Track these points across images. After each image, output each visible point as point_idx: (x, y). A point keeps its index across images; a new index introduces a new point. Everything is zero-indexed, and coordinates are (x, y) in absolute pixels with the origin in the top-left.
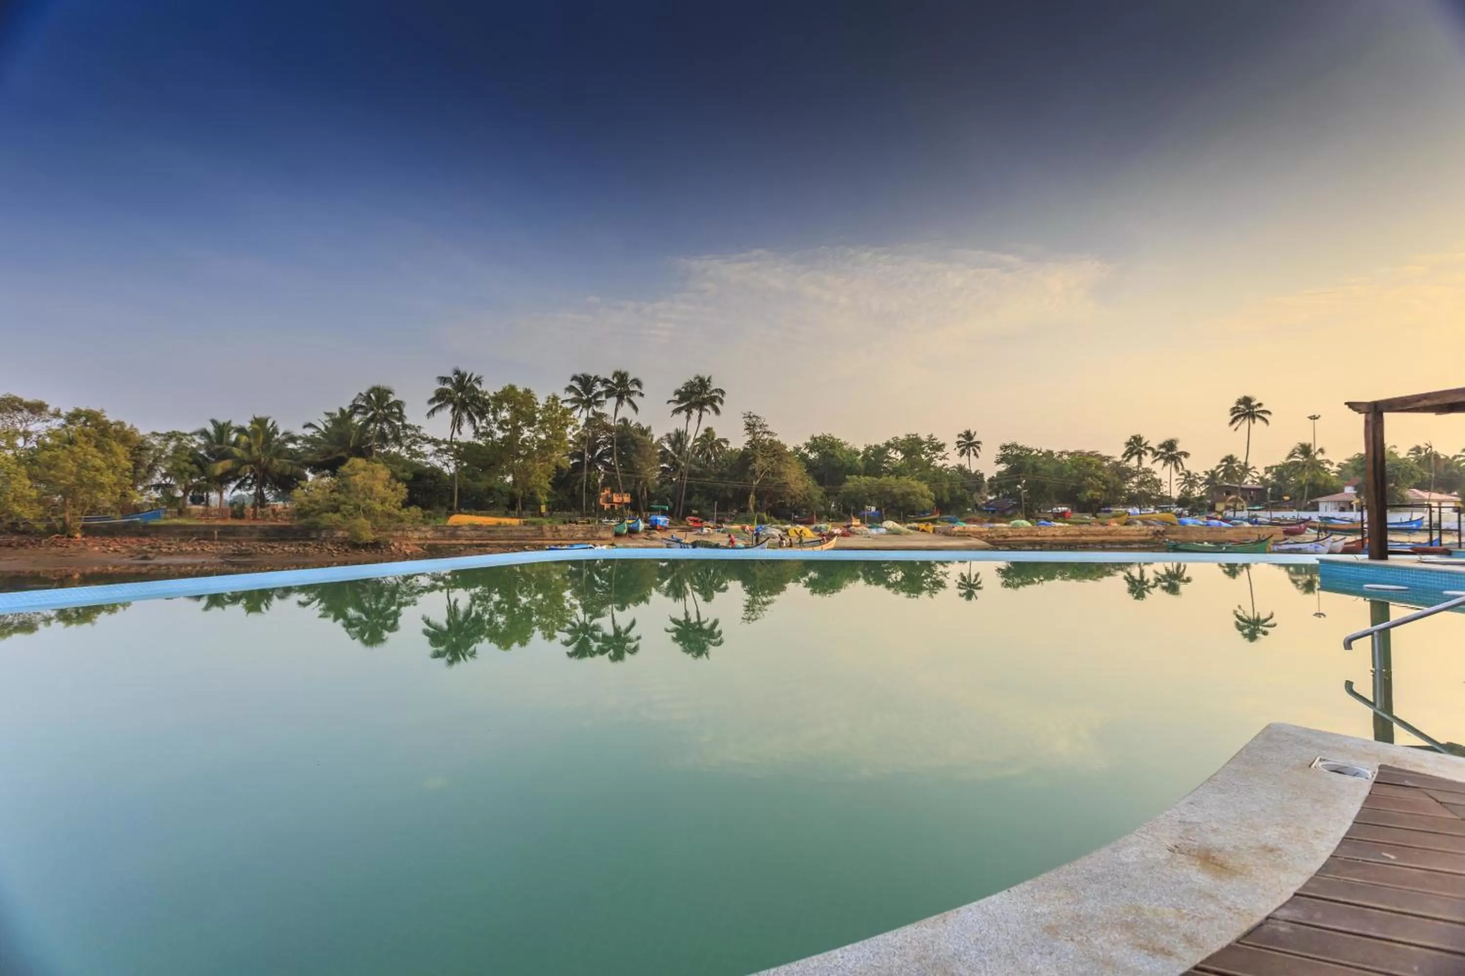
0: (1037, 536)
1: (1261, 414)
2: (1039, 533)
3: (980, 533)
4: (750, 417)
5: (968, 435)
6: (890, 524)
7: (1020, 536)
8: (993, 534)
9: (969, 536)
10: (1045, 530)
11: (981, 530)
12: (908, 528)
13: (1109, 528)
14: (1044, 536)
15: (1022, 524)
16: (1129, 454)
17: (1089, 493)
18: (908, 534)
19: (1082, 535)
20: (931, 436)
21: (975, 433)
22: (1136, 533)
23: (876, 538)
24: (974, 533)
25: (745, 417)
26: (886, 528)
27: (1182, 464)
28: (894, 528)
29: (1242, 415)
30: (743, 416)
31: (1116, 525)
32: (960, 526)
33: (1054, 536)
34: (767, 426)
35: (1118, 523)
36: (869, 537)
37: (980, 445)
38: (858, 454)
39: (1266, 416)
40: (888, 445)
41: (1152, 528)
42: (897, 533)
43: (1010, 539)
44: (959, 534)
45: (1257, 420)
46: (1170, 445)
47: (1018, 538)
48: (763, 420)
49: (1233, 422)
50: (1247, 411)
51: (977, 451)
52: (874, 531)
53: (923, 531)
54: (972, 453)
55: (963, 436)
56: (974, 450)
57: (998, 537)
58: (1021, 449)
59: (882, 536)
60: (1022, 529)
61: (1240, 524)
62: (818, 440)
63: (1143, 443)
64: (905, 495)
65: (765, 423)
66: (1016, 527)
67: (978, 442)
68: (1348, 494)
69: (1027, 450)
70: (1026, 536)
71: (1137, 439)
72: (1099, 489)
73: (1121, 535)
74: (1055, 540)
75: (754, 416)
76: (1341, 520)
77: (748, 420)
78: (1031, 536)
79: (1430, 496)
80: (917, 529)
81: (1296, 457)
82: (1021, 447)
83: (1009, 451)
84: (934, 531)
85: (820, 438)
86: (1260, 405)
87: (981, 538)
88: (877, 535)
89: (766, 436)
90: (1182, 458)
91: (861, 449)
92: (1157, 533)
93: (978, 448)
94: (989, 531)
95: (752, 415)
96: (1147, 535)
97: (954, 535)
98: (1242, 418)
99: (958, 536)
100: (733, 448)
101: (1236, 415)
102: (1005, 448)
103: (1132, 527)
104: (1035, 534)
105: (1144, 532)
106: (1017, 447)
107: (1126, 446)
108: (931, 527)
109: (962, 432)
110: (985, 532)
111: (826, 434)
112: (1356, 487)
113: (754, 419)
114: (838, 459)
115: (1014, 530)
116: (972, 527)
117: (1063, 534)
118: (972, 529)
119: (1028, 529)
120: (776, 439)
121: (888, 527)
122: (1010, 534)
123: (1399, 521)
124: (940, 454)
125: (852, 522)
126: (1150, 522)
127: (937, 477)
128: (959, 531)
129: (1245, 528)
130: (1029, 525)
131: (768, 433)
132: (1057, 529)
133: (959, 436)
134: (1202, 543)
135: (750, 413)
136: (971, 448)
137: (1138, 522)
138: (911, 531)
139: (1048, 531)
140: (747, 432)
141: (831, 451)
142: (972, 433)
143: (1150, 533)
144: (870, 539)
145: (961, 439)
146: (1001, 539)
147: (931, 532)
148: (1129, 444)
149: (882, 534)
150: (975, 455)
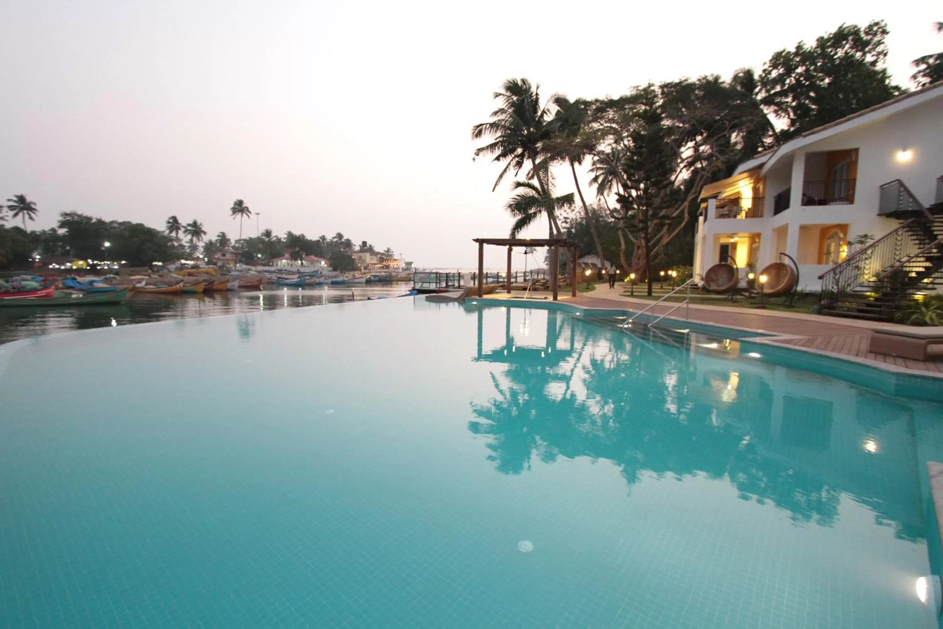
1: (247, 212)
16: (170, 229)
17: (149, 253)
27: (203, 238)
29: (237, 211)
37: (35, 210)
39: (249, 213)
45: (245, 215)
46: (195, 225)
49: (232, 215)
50: (240, 209)
55: (16, 201)
56: (29, 214)
58: (81, 217)
63: (178, 222)
67: (34, 208)
69: (87, 218)
71: (175, 219)
81: (263, 237)
82: (81, 215)
83: (69, 218)
86: (246, 207)
90: (203, 235)
93: (33, 212)
98: (237, 213)
101: (234, 210)
106: (77, 215)
107: (168, 224)
109: (14, 198)
136: (25, 212)
142: (27, 200)
145: (13, 203)
148: (169, 222)
150: (31, 218)
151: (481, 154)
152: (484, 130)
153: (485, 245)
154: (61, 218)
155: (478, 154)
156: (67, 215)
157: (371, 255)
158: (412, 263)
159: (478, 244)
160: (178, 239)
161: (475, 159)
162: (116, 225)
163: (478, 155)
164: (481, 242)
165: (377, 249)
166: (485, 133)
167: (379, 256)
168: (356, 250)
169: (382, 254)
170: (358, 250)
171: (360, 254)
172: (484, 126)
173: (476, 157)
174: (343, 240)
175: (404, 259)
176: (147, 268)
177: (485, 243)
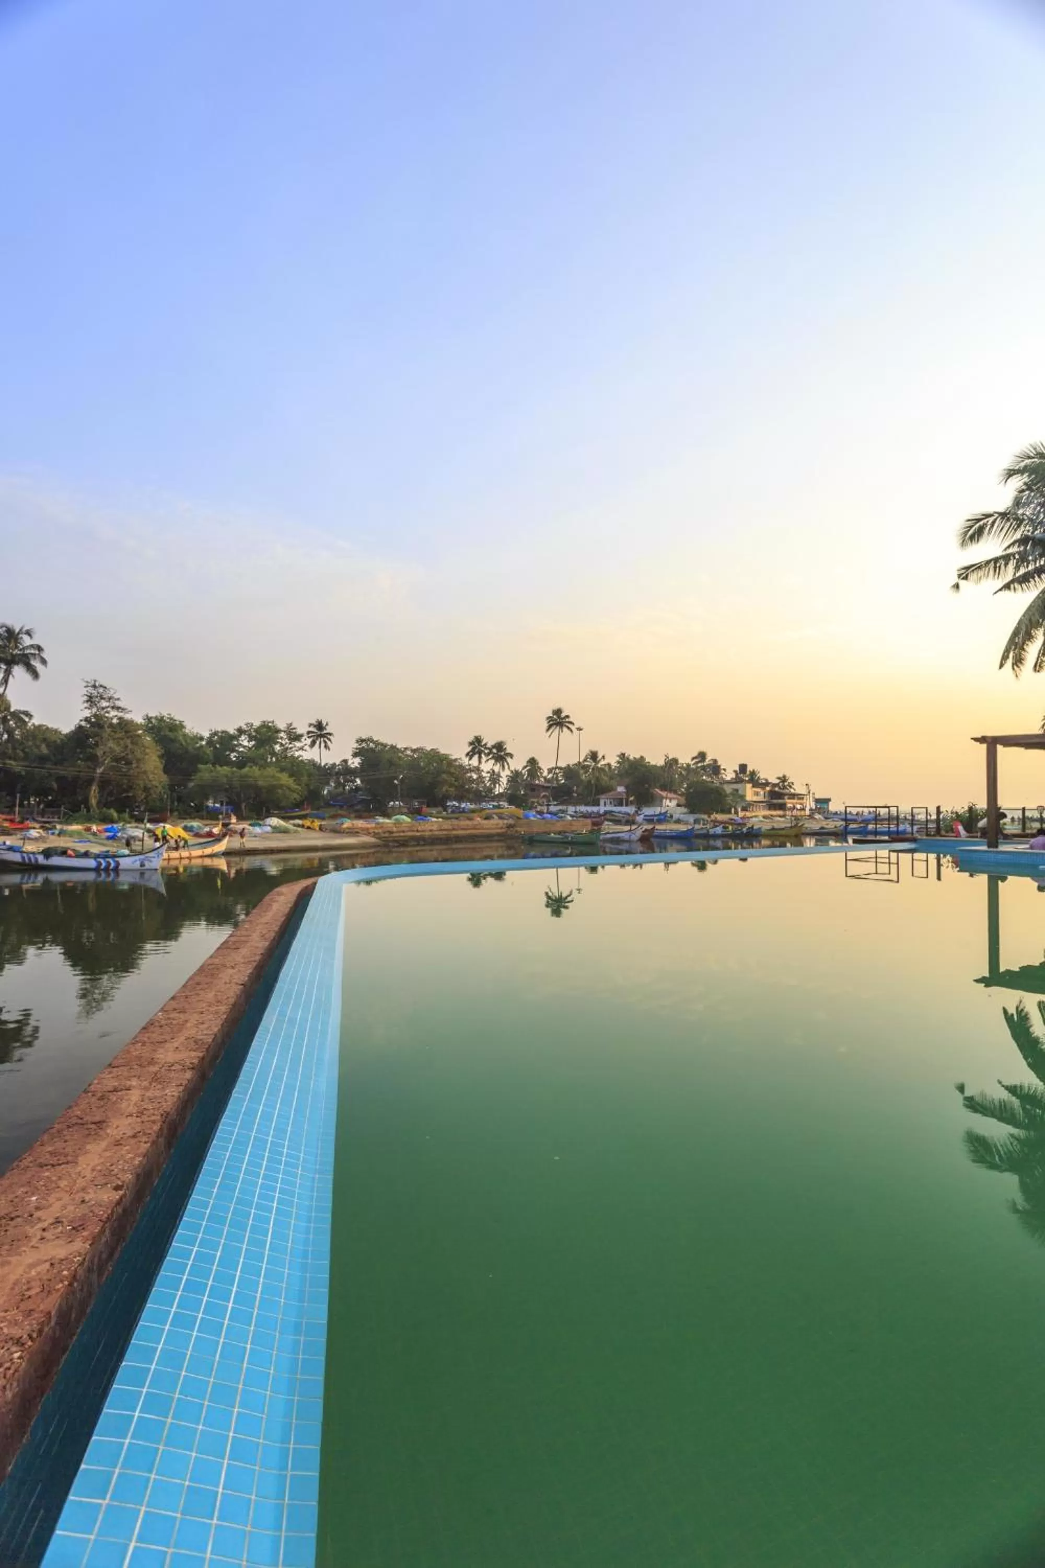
0: (418, 831)
1: (567, 724)
2: (419, 828)
3: (368, 829)
4: (94, 686)
5: (320, 726)
6: (274, 821)
7: (403, 832)
8: (380, 831)
9: (358, 832)
10: (424, 825)
11: (369, 826)
12: (294, 825)
13: (475, 822)
14: (423, 831)
15: (403, 820)
16: (471, 753)
17: (444, 789)
18: (296, 832)
19: (454, 829)
20: (291, 724)
21: (327, 724)
22: (495, 826)
23: (263, 837)
24: (362, 829)
25: (86, 687)
26: (270, 826)
27: (508, 764)
28: (280, 826)
29: (555, 724)
30: (85, 684)
31: (479, 819)
32: (347, 824)
33: (431, 831)
34: (118, 699)
35: (481, 817)
36: (255, 836)
37: (331, 737)
38: (202, 739)
39: (570, 726)
40: (241, 731)
41: (505, 821)
42: (285, 831)
43: (395, 835)
44: (347, 830)
45: (565, 729)
46: (499, 746)
47: (402, 834)
48: (112, 691)
49: (548, 730)
50: (558, 720)
51: (329, 742)
52: (258, 830)
53: (309, 828)
54: (323, 745)
55: (315, 726)
56: (325, 742)
57: (384, 833)
58: (377, 743)
59: (268, 835)
60: (404, 825)
61: (565, 817)
62: (153, 721)
63: (483, 744)
64: (272, 789)
65: (116, 696)
66: (398, 822)
67: (330, 734)
68: (620, 793)
69: (382, 744)
70: (408, 831)
71: (478, 740)
72: (451, 785)
73: (483, 829)
74: (432, 835)
75: (101, 686)
76: (619, 812)
77: (91, 690)
78: (413, 831)
79: (667, 795)
80: (303, 826)
81: (588, 761)
82: (377, 741)
83: (364, 745)
84: (321, 829)
85: (156, 718)
86: (567, 717)
87: (369, 834)
88: (262, 834)
89: (113, 713)
90: (509, 759)
91: (206, 734)
92: (510, 826)
93: (330, 740)
94: (375, 828)
95: (97, 684)
96: (502, 828)
97: (343, 833)
98: (555, 726)
99: (347, 833)
100: (37, 724)
101: (551, 723)
102: (361, 741)
103: (492, 822)
104: (415, 829)
105: (500, 826)
106: (372, 741)
107: (469, 746)
108: (317, 823)
109: (314, 722)
110: (372, 828)
111: (165, 714)
112: (627, 787)
113: (101, 690)
114: (182, 745)
115: (397, 825)
116: (360, 823)
117: (439, 829)
118: (360, 826)
119: (409, 825)
120: (128, 716)
121: (274, 825)
122: (395, 829)
123: (653, 813)
124: (298, 744)
125: (230, 819)
126: (503, 816)
127: (295, 768)
128: (348, 828)
129: (568, 820)
130: (409, 820)
131: (118, 708)
132: (433, 824)
133: (310, 725)
134: (549, 834)
135: (95, 681)
136: (322, 739)
137: (495, 816)
138: (299, 829)
139: (427, 826)
140: (86, 705)
141: (171, 735)
142: (324, 724)
143: (504, 826)
144: (257, 839)
145: (312, 729)
146: (387, 835)
147: (318, 829)
148: (471, 744)
149: (267, 833)
150: (326, 747)
151: (973, 577)
152: (989, 527)
153: (1000, 748)
154: (356, 745)
155: (967, 576)
156: (362, 741)
157: (753, 786)
158: (829, 800)
159: (984, 746)
160: (477, 770)
161: (961, 585)
162: (409, 752)
163: (966, 578)
164: (992, 743)
165: (763, 775)
166: (989, 532)
167: (768, 789)
168: (728, 778)
169: (775, 785)
170: (732, 779)
171: (735, 786)
172: (991, 519)
173: (962, 583)
174: (707, 762)
175: (814, 794)
176: (440, 809)
177: (1001, 744)
